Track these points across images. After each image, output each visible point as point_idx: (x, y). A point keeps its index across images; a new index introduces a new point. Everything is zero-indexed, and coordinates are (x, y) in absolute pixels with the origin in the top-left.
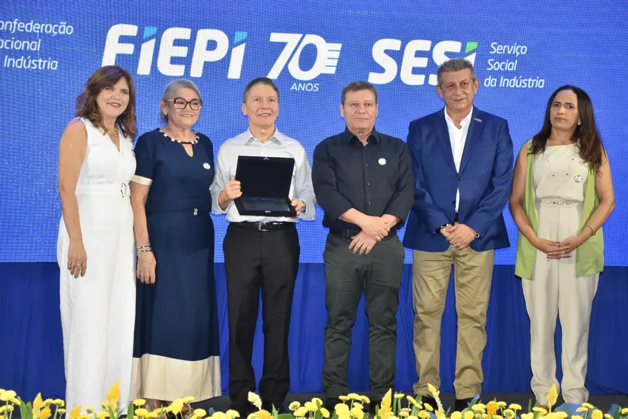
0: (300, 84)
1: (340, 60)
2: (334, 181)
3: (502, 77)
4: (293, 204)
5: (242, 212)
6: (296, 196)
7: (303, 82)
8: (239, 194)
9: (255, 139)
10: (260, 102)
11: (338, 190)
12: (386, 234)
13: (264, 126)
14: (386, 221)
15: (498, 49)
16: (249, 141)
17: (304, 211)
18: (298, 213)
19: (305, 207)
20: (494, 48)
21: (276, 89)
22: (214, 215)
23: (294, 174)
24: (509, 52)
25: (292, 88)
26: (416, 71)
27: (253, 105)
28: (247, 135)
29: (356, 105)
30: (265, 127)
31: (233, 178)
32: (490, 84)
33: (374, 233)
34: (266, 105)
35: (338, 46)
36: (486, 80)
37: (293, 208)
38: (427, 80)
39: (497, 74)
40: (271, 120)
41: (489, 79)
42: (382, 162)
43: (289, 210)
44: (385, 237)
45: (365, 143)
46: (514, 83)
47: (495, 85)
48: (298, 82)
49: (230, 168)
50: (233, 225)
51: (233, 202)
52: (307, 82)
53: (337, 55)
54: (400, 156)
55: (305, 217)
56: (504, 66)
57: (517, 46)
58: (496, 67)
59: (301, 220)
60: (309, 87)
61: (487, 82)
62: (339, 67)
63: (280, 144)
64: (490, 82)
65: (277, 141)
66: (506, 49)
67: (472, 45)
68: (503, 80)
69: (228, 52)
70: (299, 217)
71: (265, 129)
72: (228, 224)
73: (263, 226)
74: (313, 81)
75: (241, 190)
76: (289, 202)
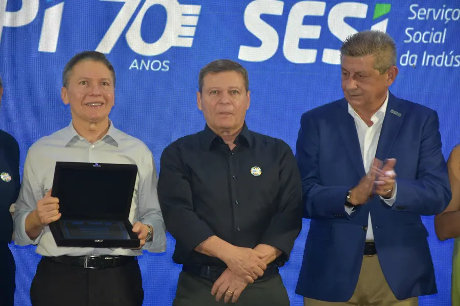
0: (143, 62)
1: (199, 27)
2: (189, 197)
3: (425, 53)
4: (135, 229)
5: (60, 243)
6: (139, 218)
7: (146, 58)
8: (56, 216)
9: (81, 138)
10: (88, 86)
11: (195, 210)
12: (261, 273)
13: (93, 119)
14: (262, 255)
15: (419, 13)
16: (72, 141)
17: (151, 240)
18: (142, 242)
19: (152, 235)
20: (414, 12)
21: (111, 68)
22: (17, 247)
23: (136, 187)
24: (435, 18)
25: (132, 66)
26: (305, 44)
27: (78, 90)
28: (68, 132)
29: (218, 92)
30: (95, 121)
31: (48, 194)
32: (408, 62)
33: (245, 271)
34: (97, 91)
35: (196, 9)
36: (403, 56)
37: (135, 236)
38: (319, 56)
39: (418, 49)
40: (104, 111)
41: (407, 56)
42: (256, 171)
43: (129, 238)
44: (259, 278)
45: (232, 146)
46: (441, 60)
47: (415, 63)
48: (140, 57)
49: (44, 179)
50: (47, 261)
51: (47, 228)
52: (153, 58)
53: (194, 21)
54: (280, 164)
55: (151, 248)
56: (427, 37)
57: (446, 9)
58: (417, 38)
59: (145, 252)
60: (156, 65)
61: (404, 59)
62: (196, 38)
63: (116, 145)
64: (408, 59)
65: (112, 142)
66: (431, 13)
67: (382, 9)
68: (426, 58)
69: (39, 13)
70: (144, 248)
71: (96, 123)
72: (39, 260)
73: (91, 262)
74: (161, 57)
75: (60, 210)
76: (129, 227)
